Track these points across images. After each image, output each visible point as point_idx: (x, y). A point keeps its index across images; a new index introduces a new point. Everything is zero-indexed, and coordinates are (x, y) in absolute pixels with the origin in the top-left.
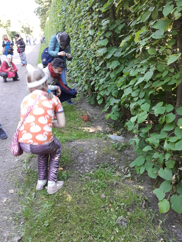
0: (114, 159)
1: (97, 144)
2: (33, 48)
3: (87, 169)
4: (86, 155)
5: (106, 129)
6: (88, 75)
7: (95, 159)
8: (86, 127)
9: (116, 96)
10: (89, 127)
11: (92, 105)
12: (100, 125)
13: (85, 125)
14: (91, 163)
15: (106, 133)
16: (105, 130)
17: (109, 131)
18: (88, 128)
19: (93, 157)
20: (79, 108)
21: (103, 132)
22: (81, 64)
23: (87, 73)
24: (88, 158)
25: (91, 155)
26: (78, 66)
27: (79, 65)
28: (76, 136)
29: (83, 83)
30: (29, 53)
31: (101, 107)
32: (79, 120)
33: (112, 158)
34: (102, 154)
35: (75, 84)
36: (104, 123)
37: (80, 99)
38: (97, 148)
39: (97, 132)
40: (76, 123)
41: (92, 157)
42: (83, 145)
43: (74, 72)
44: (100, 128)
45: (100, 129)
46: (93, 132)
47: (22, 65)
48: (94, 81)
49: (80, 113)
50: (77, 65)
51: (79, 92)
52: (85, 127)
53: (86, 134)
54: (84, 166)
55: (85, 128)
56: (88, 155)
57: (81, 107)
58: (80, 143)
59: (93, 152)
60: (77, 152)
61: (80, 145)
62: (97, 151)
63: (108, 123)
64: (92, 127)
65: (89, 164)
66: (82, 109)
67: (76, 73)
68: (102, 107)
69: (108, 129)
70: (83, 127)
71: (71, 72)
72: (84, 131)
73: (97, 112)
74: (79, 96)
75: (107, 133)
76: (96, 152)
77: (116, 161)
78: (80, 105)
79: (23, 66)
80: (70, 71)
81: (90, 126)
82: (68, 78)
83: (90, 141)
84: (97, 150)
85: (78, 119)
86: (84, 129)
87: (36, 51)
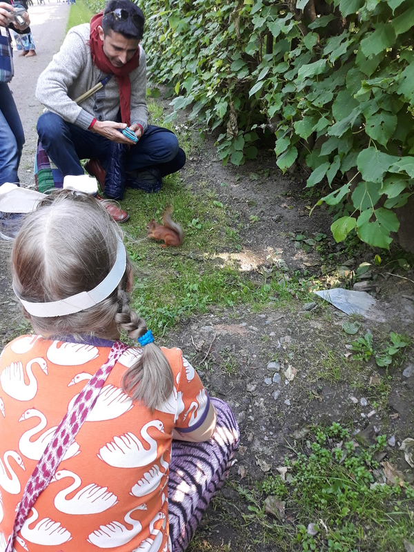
0: (364, 402)
1: (288, 338)
2: (53, 11)
3: (264, 457)
4: (253, 388)
5: (295, 258)
6: (228, 65)
7: (287, 402)
8: (228, 251)
9: (384, 142)
10: (236, 251)
11: (234, 167)
12: (275, 243)
13: (224, 245)
14: (274, 426)
15: (297, 274)
16: (292, 261)
17: (308, 268)
18: (236, 256)
19: (279, 396)
20: (193, 180)
21: (286, 269)
22: (196, 30)
23: (224, 56)
24: (260, 403)
25: (272, 389)
26: (185, 40)
27: (190, 33)
28: (196, 289)
29: (209, 94)
30: (41, 22)
31: (266, 175)
32: (199, 226)
33: (355, 400)
34: (314, 384)
35: (180, 100)
36: (283, 235)
37: (193, 150)
38: (291, 355)
39: (265, 269)
40: (190, 235)
41: (276, 394)
42: (236, 343)
43: (172, 62)
44: (275, 256)
45: (275, 260)
46: (252, 272)
47: (22, 52)
48: (263, 80)
49: (198, 199)
50: (184, 36)
51: (187, 128)
52: (222, 252)
53: (233, 279)
54: (250, 439)
55: (224, 256)
56: (262, 388)
57: (199, 178)
58: (221, 330)
59: (280, 372)
60: (215, 377)
61: (226, 339)
62: (295, 370)
63: (300, 237)
64: (246, 251)
65: (268, 429)
66: (204, 183)
67: (179, 65)
68: (269, 175)
69: (301, 257)
70: (217, 252)
71: (158, 66)
72: (222, 267)
73: (256, 193)
74: (189, 139)
75: (302, 276)
76: (290, 373)
77: (373, 412)
78: (196, 169)
79: (24, 55)
80: (154, 63)
81: (239, 247)
82: (149, 84)
83: (260, 323)
84: (294, 365)
85: (194, 221)
86: (221, 261)
87: (59, 18)
